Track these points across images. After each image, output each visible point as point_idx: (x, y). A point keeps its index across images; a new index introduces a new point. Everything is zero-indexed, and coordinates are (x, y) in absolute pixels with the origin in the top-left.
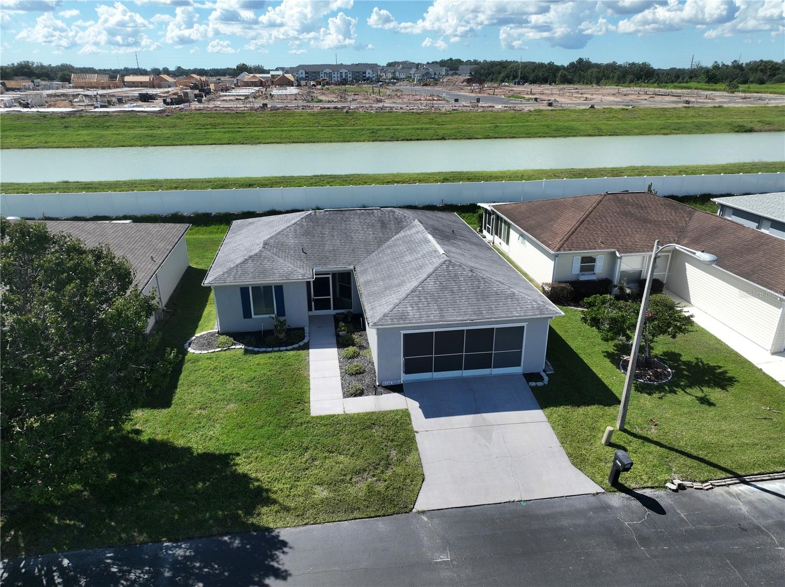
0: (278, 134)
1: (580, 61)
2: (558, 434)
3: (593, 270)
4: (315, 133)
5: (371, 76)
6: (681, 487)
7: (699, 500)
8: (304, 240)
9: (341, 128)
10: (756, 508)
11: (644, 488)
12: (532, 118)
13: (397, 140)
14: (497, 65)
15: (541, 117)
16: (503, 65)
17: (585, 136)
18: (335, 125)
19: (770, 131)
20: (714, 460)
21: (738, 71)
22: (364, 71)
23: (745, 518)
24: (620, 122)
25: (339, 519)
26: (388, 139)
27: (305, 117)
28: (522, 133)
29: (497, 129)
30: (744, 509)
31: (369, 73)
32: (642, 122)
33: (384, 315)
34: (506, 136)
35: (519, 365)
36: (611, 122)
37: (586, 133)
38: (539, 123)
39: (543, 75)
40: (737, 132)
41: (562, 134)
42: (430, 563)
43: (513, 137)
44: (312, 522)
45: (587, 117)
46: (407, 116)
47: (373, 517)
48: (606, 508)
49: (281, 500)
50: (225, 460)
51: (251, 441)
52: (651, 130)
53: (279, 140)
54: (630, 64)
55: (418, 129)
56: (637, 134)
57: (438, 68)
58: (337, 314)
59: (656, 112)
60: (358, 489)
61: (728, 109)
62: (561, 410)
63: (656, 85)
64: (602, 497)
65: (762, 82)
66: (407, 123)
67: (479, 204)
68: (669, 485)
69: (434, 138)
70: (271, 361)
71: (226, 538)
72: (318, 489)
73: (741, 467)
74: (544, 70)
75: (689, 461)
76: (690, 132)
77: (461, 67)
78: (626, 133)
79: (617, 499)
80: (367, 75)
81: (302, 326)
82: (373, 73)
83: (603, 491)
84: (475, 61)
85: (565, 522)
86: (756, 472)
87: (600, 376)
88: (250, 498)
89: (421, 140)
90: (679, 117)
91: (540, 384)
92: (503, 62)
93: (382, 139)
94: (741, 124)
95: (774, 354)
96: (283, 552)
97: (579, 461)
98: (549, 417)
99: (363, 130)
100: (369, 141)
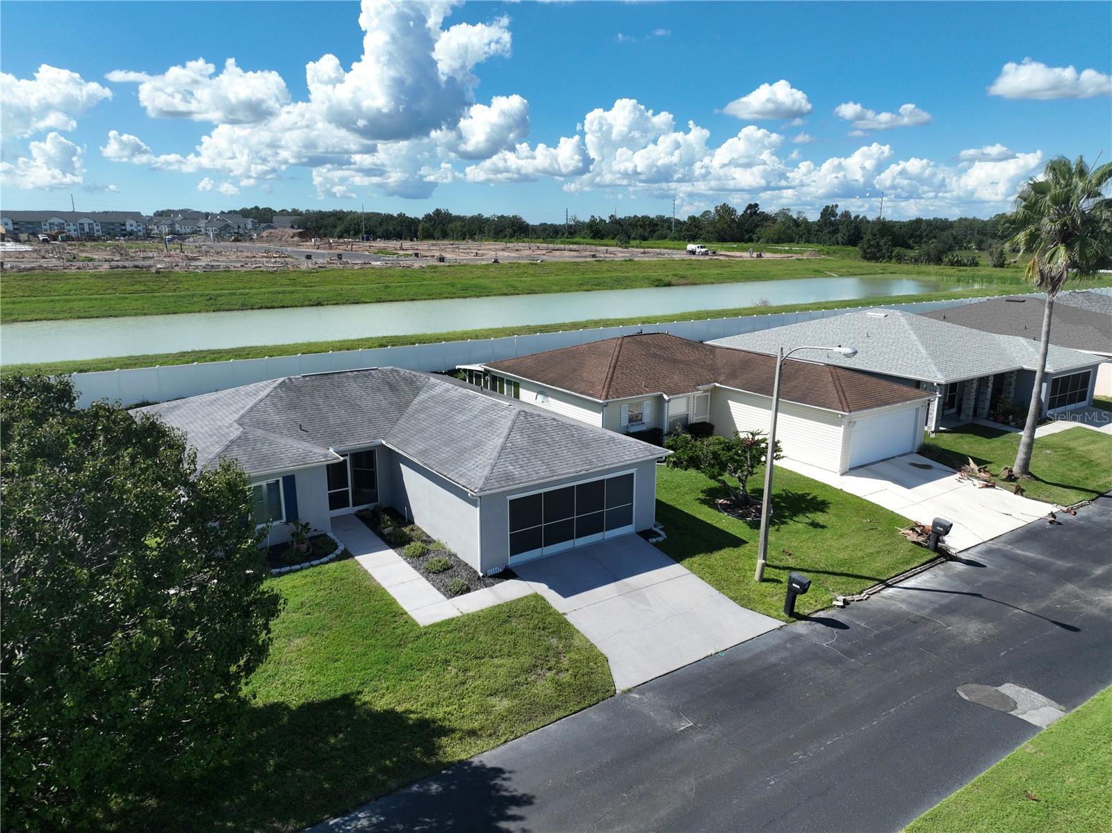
0: (46, 306)
1: (438, 212)
2: (709, 583)
3: (641, 420)
4: (112, 302)
5: (135, 230)
6: (846, 602)
7: (865, 609)
8: (293, 415)
9: (156, 294)
10: (911, 603)
11: (816, 612)
12: (428, 275)
13: (252, 309)
14: (329, 217)
15: (438, 274)
16: (338, 216)
17: (500, 295)
18: (144, 291)
19: (686, 284)
20: (856, 572)
21: (618, 226)
22: (122, 222)
23: (909, 613)
24: (534, 279)
25: (542, 724)
26: (237, 307)
27: (87, 281)
28: (422, 294)
29: (389, 290)
30: (904, 607)
31: (130, 225)
32: (558, 277)
33: (486, 478)
34: (402, 298)
35: (632, 523)
36: (523, 279)
37: (500, 292)
38: (440, 282)
39: (394, 229)
40: (657, 286)
41: (473, 293)
42: (676, 734)
43: (413, 300)
44: (512, 737)
45: (493, 274)
46: (255, 276)
47: (579, 711)
48: (797, 637)
49: (456, 725)
50: (346, 701)
51: (363, 672)
52: (571, 286)
53: (50, 316)
54: (498, 218)
55: (279, 293)
56: (557, 292)
57: (241, 220)
58: (360, 511)
59: (568, 266)
60: (543, 686)
61: (638, 263)
62: (697, 559)
63: (541, 240)
64: (787, 629)
65: (645, 239)
66: (257, 285)
67: (457, 367)
68: (834, 603)
69: (306, 303)
70: (309, 579)
71: (415, 788)
72: (493, 700)
73: (879, 573)
74: (395, 222)
75: (838, 578)
76: (612, 288)
77: (275, 219)
78: (545, 291)
79: (801, 627)
80: (129, 228)
81: (323, 533)
82: (139, 226)
83: (785, 623)
84: (295, 212)
85: (773, 659)
86: (893, 575)
87: (709, 522)
88: (415, 733)
89: (287, 307)
90: (594, 272)
91: (660, 539)
92: (337, 212)
93: (228, 307)
94: (659, 278)
95: (842, 475)
96: (504, 779)
97: (746, 602)
98: (690, 568)
99: (193, 296)
100: (207, 311)
